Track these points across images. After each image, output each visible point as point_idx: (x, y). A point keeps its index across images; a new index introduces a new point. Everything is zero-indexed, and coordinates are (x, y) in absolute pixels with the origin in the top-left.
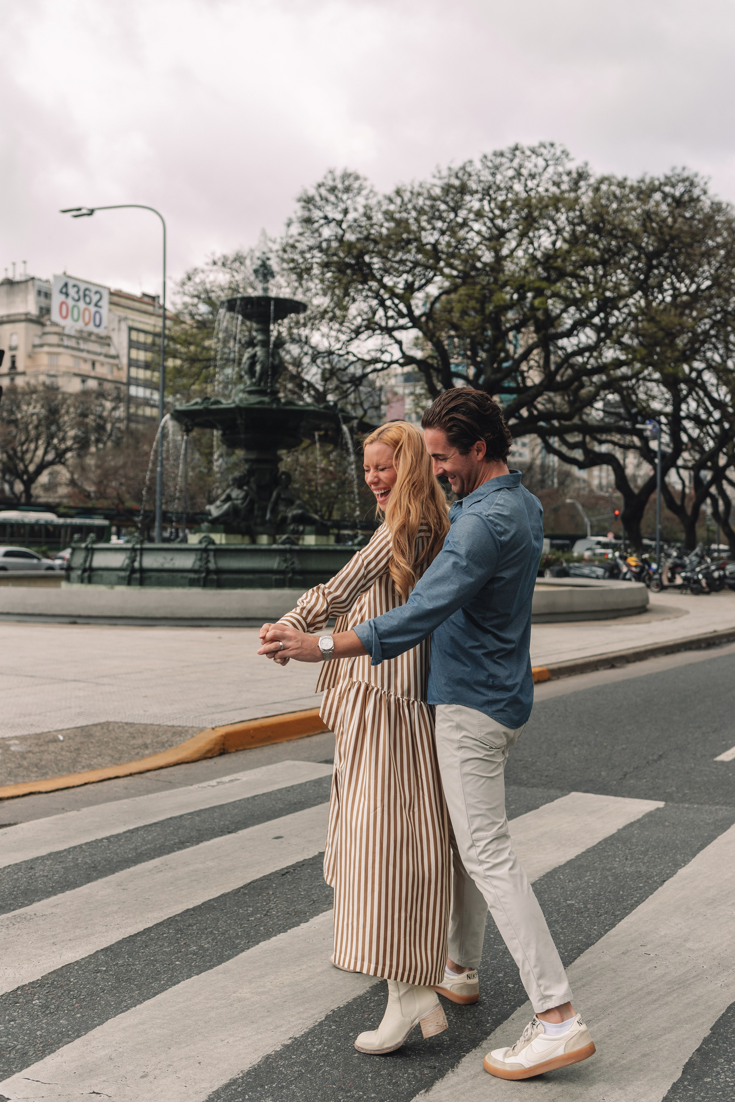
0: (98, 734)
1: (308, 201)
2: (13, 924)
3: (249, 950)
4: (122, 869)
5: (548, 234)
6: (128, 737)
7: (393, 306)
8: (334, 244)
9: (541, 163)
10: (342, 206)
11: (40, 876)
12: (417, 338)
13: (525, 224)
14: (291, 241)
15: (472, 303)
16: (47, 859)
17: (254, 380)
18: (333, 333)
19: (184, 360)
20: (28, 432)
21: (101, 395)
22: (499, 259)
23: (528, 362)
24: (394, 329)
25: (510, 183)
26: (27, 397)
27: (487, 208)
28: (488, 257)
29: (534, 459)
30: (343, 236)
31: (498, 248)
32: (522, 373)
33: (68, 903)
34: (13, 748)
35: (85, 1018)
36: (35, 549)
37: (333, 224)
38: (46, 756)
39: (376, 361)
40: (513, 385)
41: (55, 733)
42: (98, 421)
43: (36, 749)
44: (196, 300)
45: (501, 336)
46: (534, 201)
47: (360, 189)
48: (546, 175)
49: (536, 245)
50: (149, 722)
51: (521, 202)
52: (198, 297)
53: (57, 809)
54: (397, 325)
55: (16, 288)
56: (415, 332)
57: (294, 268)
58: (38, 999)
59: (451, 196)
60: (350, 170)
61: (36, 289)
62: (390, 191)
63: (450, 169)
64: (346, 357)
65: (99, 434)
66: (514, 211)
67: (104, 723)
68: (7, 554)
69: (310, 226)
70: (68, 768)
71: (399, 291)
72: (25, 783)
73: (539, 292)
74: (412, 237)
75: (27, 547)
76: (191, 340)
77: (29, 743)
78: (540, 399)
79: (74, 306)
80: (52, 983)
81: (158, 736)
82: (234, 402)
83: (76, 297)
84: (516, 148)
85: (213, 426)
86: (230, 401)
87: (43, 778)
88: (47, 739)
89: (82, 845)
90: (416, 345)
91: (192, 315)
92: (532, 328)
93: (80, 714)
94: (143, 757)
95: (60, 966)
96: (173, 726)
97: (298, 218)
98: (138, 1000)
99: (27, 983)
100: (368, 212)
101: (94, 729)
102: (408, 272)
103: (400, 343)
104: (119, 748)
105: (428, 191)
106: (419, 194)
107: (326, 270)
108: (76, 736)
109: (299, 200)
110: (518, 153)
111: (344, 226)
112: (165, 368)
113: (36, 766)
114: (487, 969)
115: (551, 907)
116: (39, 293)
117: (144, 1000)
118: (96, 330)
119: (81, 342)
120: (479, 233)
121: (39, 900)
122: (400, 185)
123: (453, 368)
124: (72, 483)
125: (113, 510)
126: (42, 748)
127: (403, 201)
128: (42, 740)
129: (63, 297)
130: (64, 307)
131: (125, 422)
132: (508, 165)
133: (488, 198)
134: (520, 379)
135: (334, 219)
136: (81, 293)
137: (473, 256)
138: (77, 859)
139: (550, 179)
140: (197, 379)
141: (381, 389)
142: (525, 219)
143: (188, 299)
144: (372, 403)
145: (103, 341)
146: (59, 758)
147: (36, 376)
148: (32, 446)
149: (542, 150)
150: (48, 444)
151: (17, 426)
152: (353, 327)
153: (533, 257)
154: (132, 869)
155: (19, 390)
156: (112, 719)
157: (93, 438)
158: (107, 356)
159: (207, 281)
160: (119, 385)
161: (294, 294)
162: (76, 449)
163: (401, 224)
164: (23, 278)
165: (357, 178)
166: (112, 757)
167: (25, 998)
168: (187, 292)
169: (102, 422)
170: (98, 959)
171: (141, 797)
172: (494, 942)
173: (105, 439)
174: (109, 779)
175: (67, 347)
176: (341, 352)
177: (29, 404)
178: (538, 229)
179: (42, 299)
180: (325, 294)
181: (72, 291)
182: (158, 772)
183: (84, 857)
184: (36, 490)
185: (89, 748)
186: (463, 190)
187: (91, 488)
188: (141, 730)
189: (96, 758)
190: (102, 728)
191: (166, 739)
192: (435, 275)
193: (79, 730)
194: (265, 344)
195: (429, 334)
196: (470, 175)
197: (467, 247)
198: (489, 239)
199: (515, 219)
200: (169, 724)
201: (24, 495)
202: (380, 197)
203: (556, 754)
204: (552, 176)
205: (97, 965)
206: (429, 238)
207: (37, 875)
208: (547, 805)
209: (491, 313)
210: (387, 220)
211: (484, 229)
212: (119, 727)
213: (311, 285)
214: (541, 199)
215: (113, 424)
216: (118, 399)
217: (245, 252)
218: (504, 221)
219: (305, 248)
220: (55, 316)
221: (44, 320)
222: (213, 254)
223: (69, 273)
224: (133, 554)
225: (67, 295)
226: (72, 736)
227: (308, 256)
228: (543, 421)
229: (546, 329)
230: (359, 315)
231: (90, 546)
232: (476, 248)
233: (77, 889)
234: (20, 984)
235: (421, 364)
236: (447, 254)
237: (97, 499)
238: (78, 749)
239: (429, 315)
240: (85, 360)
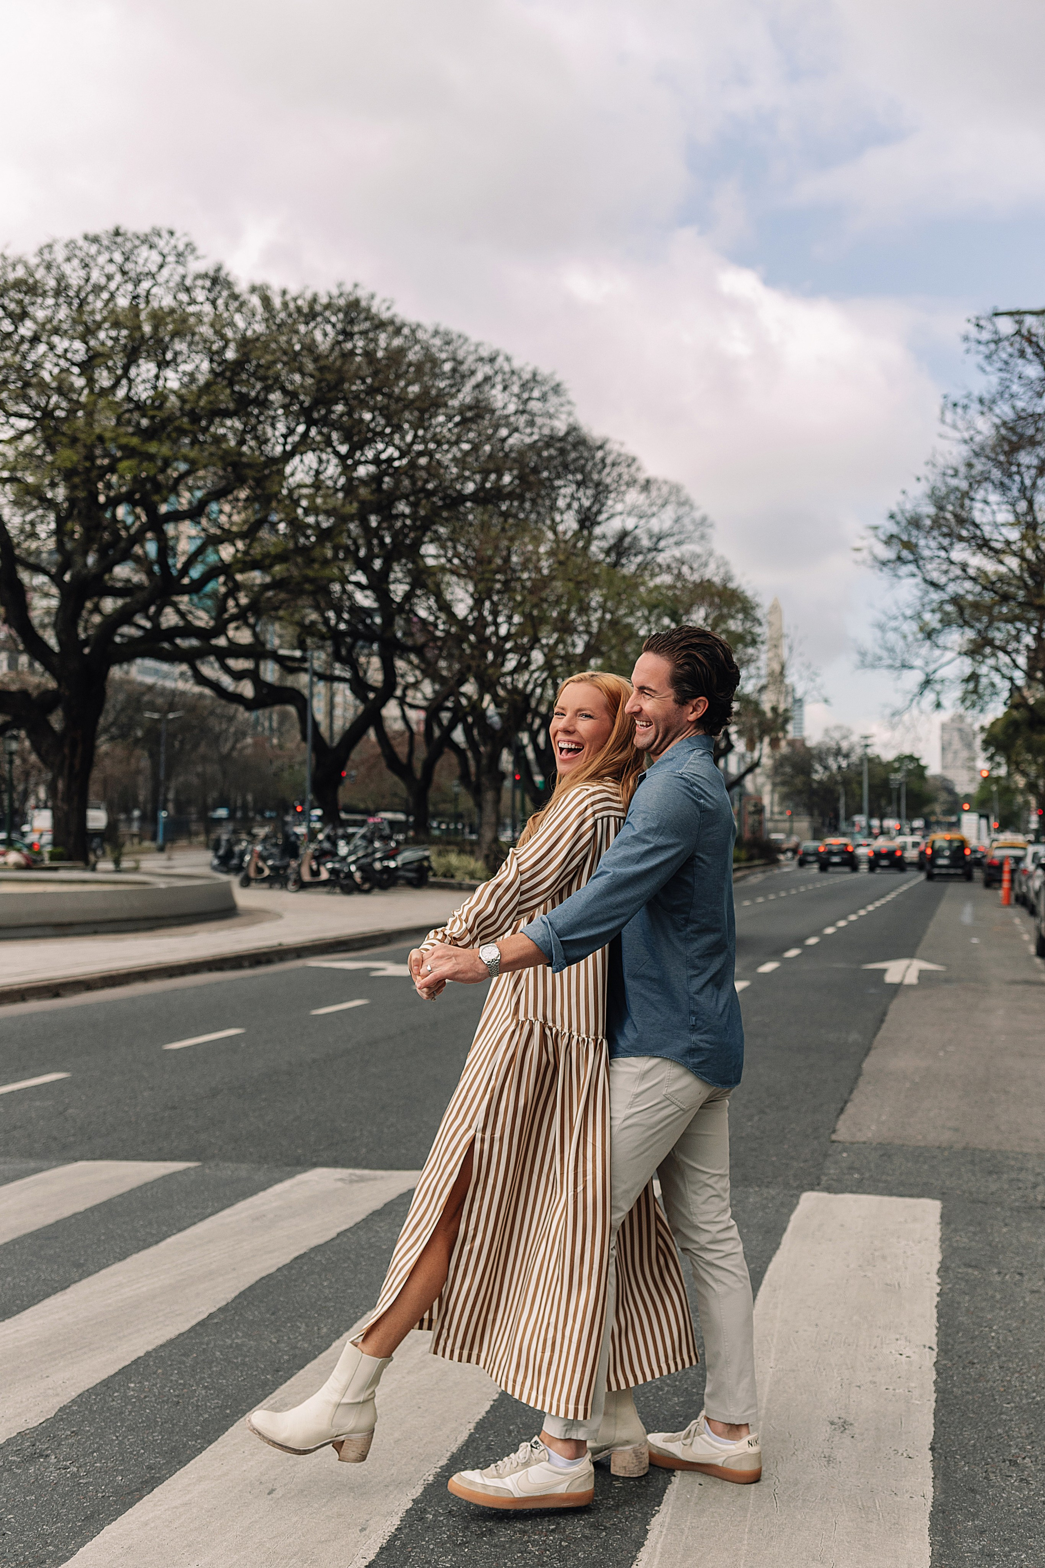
9: (155, 258)
84: (117, 233)
110: (119, 240)
149: (157, 240)
186: (34, 288)
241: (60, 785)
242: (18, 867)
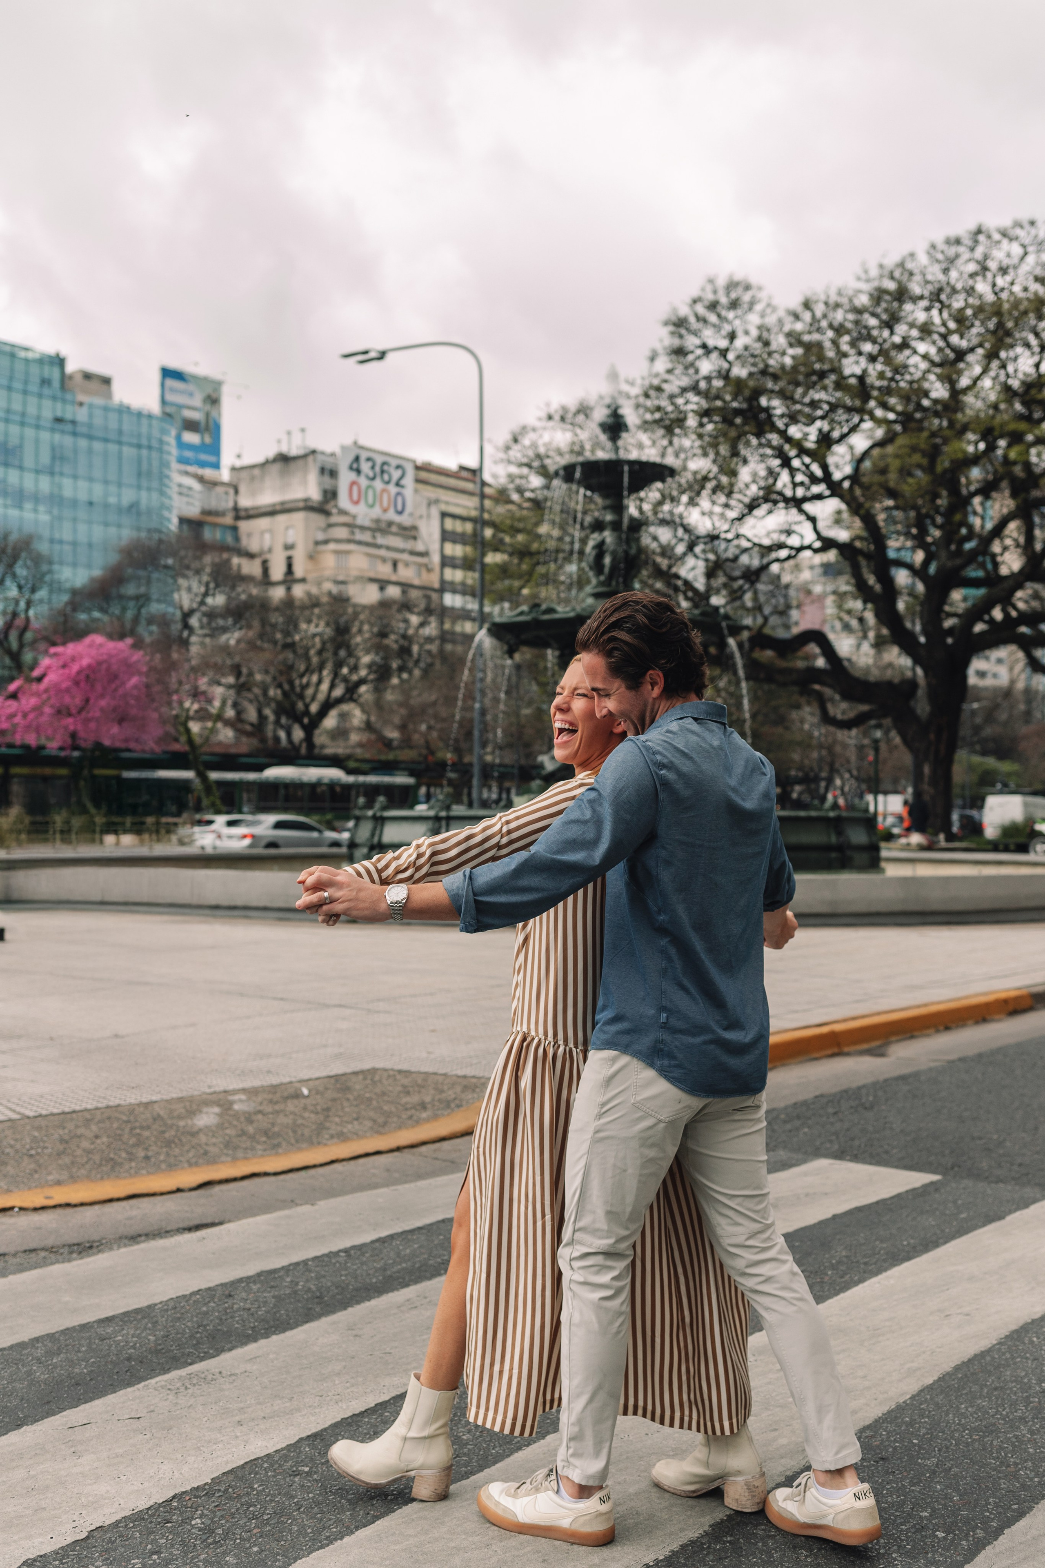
0: (357, 1087)
1: (679, 324)
2: (186, 1388)
3: (530, 1448)
4: (358, 1303)
5: (1027, 353)
6: (400, 1092)
7: (804, 468)
8: (718, 383)
9: (1016, 250)
10: (727, 328)
11: (239, 1310)
12: (839, 512)
13: (993, 340)
14: (656, 382)
15: (917, 458)
16: (255, 1282)
17: (602, 578)
18: (718, 509)
19: (511, 554)
20: (308, 659)
21: (406, 606)
22: (955, 393)
23: (1002, 539)
24: (805, 499)
25: (971, 282)
26: (307, 612)
27: (937, 320)
28: (939, 391)
29: (1013, 682)
30: (729, 371)
31: (954, 376)
32: (994, 556)
33: (271, 1356)
34: (236, 1107)
35: (264, 1553)
36: (317, 817)
37: (714, 355)
38: (282, 1120)
39: (781, 546)
40: (980, 574)
41: (298, 1085)
42: (402, 642)
43: (269, 1109)
44: (525, 470)
45: (961, 503)
46: (1006, 306)
47: (752, 304)
48: (1025, 268)
49: (1010, 368)
50: (431, 1070)
51: (988, 308)
52: (529, 466)
53: (284, 1201)
54: (809, 494)
55: (293, 465)
56: (833, 504)
57: (661, 420)
58: (201, 1517)
59: (884, 305)
60: (737, 277)
61: (319, 465)
62: (794, 302)
63: (881, 266)
64: (735, 542)
65: (402, 659)
66: (977, 323)
67: (368, 1070)
68: (279, 825)
69: (681, 359)
70: (311, 1137)
71: (810, 445)
72: (246, 1158)
73: (1016, 438)
74: (826, 367)
75: (306, 815)
76: (521, 525)
77: (259, 1099)
78: (1019, 594)
79: (368, 487)
80: (226, 1491)
81: (442, 1091)
82: (573, 610)
83: (371, 474)
84: (979, 231)
85: (547, 645)
86: (568, 609)
87: (273, 1152)
88: (286, 1094)
89: (308, 1260)
90: (838, 521)
91: (520, 490)
92: (1007, 493)
93: (337, 1056)
94: (418, 1122)
95: (242, 1462)
96: (465, 1077)
97: (665, 348)
98: (348, 1528)
99: (188, 1488)
100: (765, 335)
101: (354, 1079)
102: (823, 418)
103: (813, 520)
104: (386, 1108)
105: (851, 301)
106: (837, 306)
107: (705, 420)
108: (326, 1089)
109: (666, 323)
110: (981, 238)
111: (731, 356)
112: (483, 566)
113: (266, 1133)
114: (904, 1502)
115: (1015, 1394)
116: (322, 470)
117: (357, 1528)
118: (397, 519)
119: (378, 535)
120: (925, 357)
121: (230, 1350)
122: (809, 294)
123: (892, 554)
124: (368, 726)
125: (419, 763)
126: (277, 1107)
127: (813, 316)
128: (278, 1095)
129: (353, 476)
130: (355, 489)
131: (437, 642)
132: (966, 255)
133: (937, 305)
134: (990, 566)
135: (716, 348)
136: (378, 469)
137: (919, 391)
138: (297, 1284)
139: (1030, 273)
140: (528, 581)
141: (787, 586)
142: (994, 332)
143: (513, 469)
144: (776, 607)
145: (408, 533)
146: (300, 1121)
147: (319, 584)
148: (315, 678)
149: (1018, 232)
150: (336, 674)
151: (295, 652)
152: (747, 500)
153: (1007, 388)
154: (373, 1302)
155: (297, 603)
156: (380, 1064)
157: (395, 665)
158: (413, 553)
159: (540, 442)
160: (429, 593)
161: (663, 455)
162: (372, 681)
163: (813, 349)
164: (301, 452)
165: (748, 287)
166: (374, 1121)
167: (181, 1514)
168: (513, 459)
169: (406, 644)
170: (301, 1452)
171: (407, 1186)
172: (919, 1452)
173: (410, 664)
174: (367, 1155)
175: (360, 543)
176: (730, 536)
177: (309, 621)
178: (1012, 346)
179: (327, 479)
180: (705, 454)
181: (365, 467)
182: (437, 1145)
183: (307, 1281)
184: (320, 738)
185: (343, 1108)
186: (902, 295)
187: (393, 734)
188: (420, 1081)
189: (351, 1123)
190: (365, 1079)
191: (453, 1096)
192: (862, 420)
193: (333, 1081)
194: (616, 526)
195: (854, 505)
196: (911, 274)
197: (908, 377)
198: (940, 365)
199: (979, 334)
200: (460, 1073)
201: (304, 745)
202: (781, 313)
203: (1036, 1129)
204: (1034, 268)
205: (297, 1462)
206: (852, 367)
207: (236, 1306)
208: (1018, 1214)
209: (945, 471)
210: (791, 345)
211: (933, 351)
212: (389, 1076)
213: (687, 443)
214: (1016, 304)
215: (421, 646)
216: (428, 611)
217: (592, 399)
218: (962, 337)
219: (676, 390)
220: (343, 501)
221: (329, 507)
222: (548, 405)
223: (362, 442)
224: (437, 825)
225: (358, 471)
226: (321, 1089)
227: (680, 401)
228: (1027, 624)
229: (1027, 491)
230: (754, 481)
231: (378, 814)
232: (924, 378)
233: (289, 1333)
234: (178, 1491)
235: (845, 549)
236: (880, 389)
237: (400, 748)
238: (328, 1109)
239: (854, 478)
240: (384, 560)
241: (927, 770)
242: (922, 848)
